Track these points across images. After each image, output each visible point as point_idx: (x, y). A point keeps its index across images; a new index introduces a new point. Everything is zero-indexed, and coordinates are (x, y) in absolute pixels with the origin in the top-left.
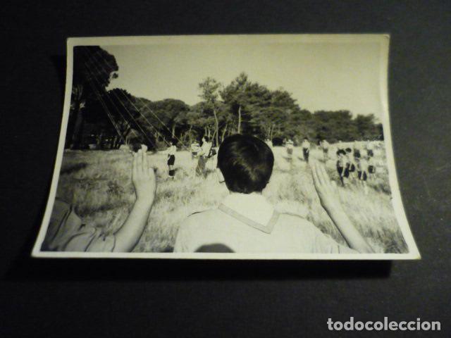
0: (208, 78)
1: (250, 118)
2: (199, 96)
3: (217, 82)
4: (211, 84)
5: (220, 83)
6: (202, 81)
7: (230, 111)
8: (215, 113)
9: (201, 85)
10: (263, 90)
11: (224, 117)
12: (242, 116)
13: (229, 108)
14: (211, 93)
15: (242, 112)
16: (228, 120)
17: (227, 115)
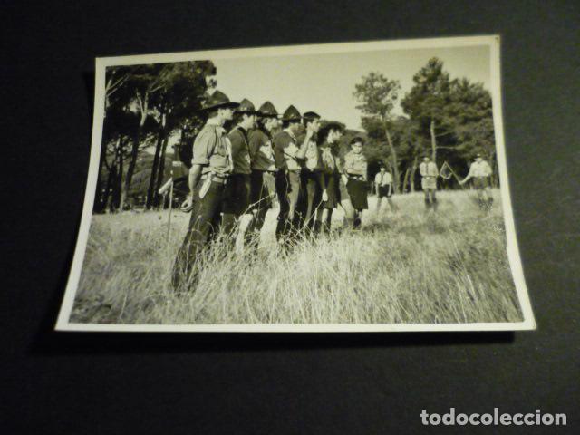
0: (372, 75)
1: (454, 142)
2: (359, 107)
3: (389, 81)
4: (377, 84)
5: (392, 82)
6: (361, 82)
7: (419, 133)
8: (388, 136)
9: (360, 88)
10: (478, 92)
11: (409, 144)
12: (437, 139)
13: (416, 127)
14: (378, 100)
15: (437, 131)
16: (416, 149)
17: (415, 140)
